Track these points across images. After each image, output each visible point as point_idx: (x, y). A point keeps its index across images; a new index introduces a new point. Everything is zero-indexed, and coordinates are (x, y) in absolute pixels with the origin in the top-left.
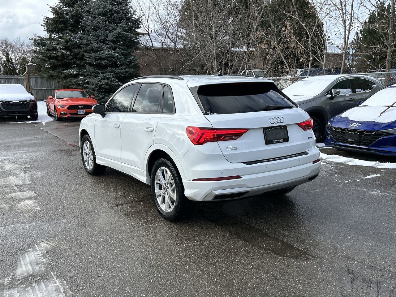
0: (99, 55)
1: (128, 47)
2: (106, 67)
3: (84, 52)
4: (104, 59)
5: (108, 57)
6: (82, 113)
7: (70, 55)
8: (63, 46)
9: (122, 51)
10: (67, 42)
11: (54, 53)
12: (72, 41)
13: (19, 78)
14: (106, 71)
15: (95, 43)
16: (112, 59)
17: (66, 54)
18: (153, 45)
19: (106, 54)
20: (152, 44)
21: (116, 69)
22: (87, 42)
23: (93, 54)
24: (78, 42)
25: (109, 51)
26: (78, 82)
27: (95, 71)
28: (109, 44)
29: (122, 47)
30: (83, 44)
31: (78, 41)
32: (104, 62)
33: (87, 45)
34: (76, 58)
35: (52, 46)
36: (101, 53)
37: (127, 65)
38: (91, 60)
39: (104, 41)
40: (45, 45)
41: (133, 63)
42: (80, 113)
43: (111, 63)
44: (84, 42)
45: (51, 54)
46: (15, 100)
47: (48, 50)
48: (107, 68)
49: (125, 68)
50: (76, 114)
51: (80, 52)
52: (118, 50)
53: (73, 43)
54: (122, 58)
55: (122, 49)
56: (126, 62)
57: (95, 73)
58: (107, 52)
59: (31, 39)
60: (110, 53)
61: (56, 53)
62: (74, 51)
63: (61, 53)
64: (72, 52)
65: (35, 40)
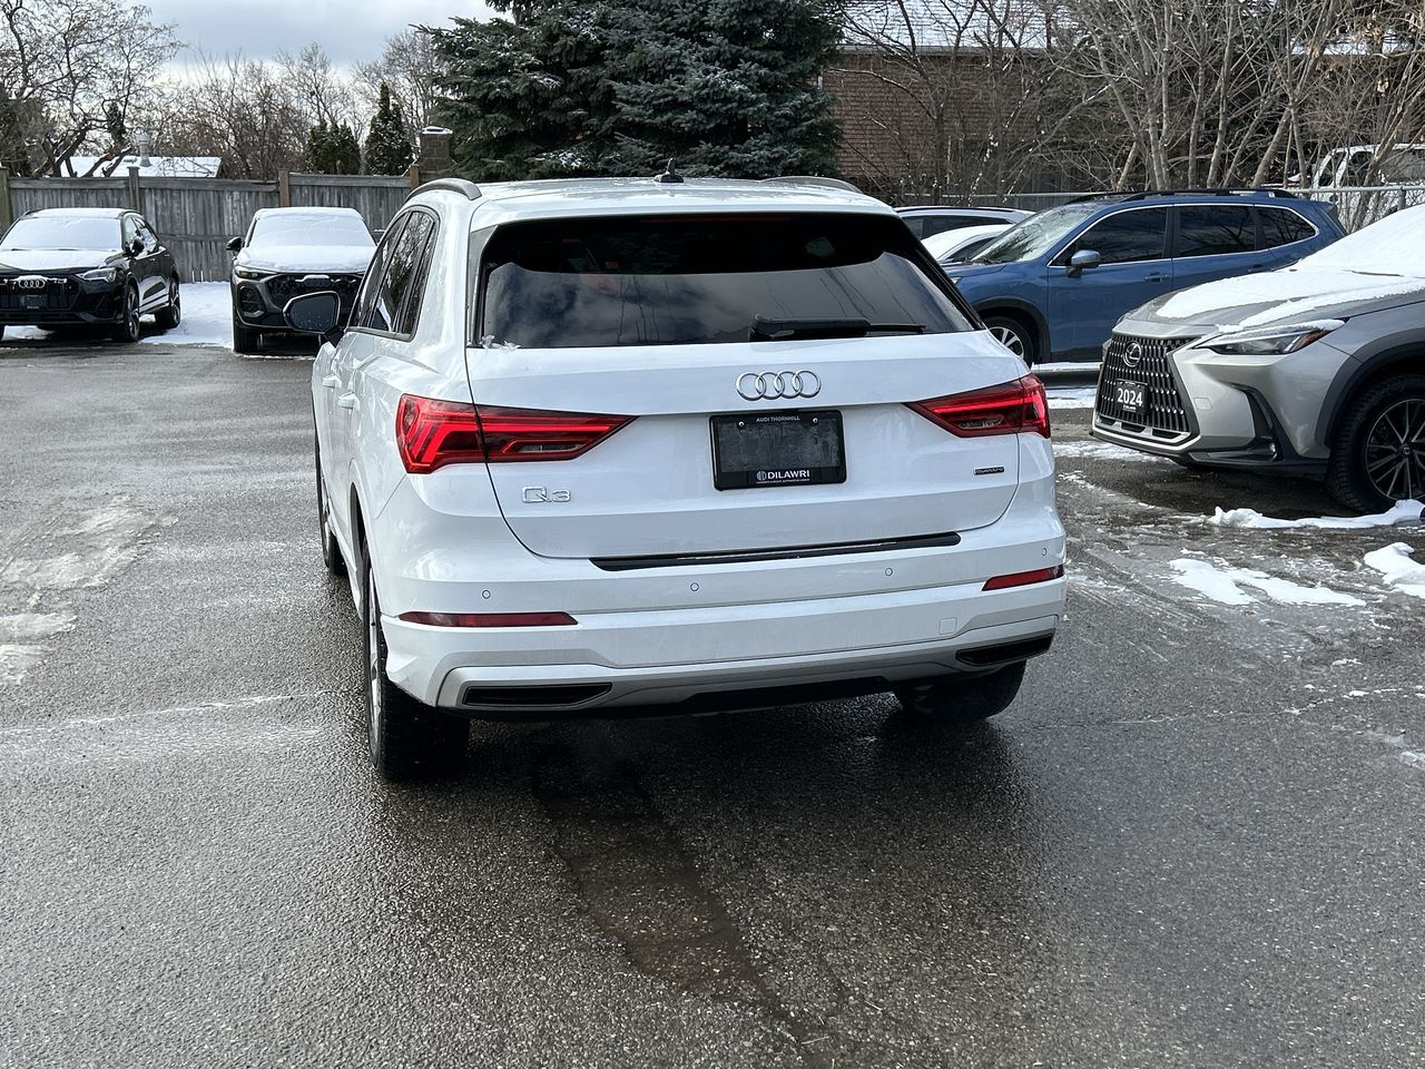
0: (669, 91)
1: (792, 51)
2: (692, 138)
3: (614, 78)
4: (685, 106)
5: (703, 100)
7: (561, 91)
8: (538, 57)
9: (763, 71)
10: (552, 37)
11: (501, 86)
12: (568, 33)
13: (388, 184)
14: (692, 156)
15: (657, 39)
16: (717, 105)
17: (545, 89)
18: (913, 42)
19: (696, 88)
20: (911, 34)
21: (732, 148)
22: (627, 35)
23: (645, 87)
24: (593, 37)
25: (707, 72)
27: (650, 156)
28: (711, 44)
29: (764, 56)
30: (611, 47)
31: (594, 32)
32: (685, 119)
33: (627, 47)
34: (585, 104)
35: (495, 55)
36: (674, 84)
37: (781, 130)
38: (636, 109)
39: (695, 32)
40: (473, 54)
41: (807, 119)
43: (712, 125)
44: (614, 36)
45: (491, 88)
46: (315, 269)
47: (480, 72)
48: (698, 145)
49: (771, 145)
51: (598, 78)
52: (744, 65)
53: (571, 41)
54: (759, 100)
55: (763, 64)
56: (777, 117)
57: (651, 167)
58: (700, 77)
59: (425, 30)
60: (708, 81)
61: (507, 86)
62: (575, 77)
63: (527, 84)
64: (568, 79)
65: (438, 33)
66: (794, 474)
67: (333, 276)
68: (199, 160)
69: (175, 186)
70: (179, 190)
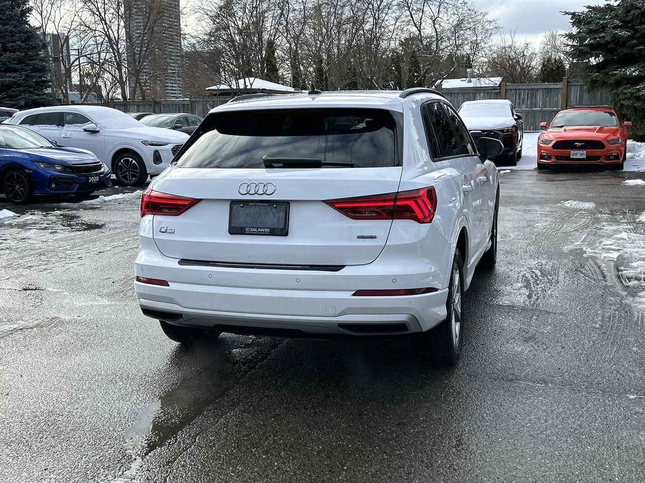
6: (578, 157)
7: (632, 37)
8: (621, 21)
11: (600, 38)
12: (637, 8)
13: (552, 87)
17: (622, 37)
26: (636, 93)
40: (589, 23)
42: (575, 157)
45: (595, 38)
46: (476, 128)
47: (590, 31)
50: (568, 158)
53: (637, 12)
59: (568, 13)
61: (603, 37)
62: (640, 30)
63: (612, 35)
64: (636, 31)
65: (574, 14)
66: (263, 230)
67: (483, 131)
68: (491, 79)
69: (456, 92)
70: (458, 93)
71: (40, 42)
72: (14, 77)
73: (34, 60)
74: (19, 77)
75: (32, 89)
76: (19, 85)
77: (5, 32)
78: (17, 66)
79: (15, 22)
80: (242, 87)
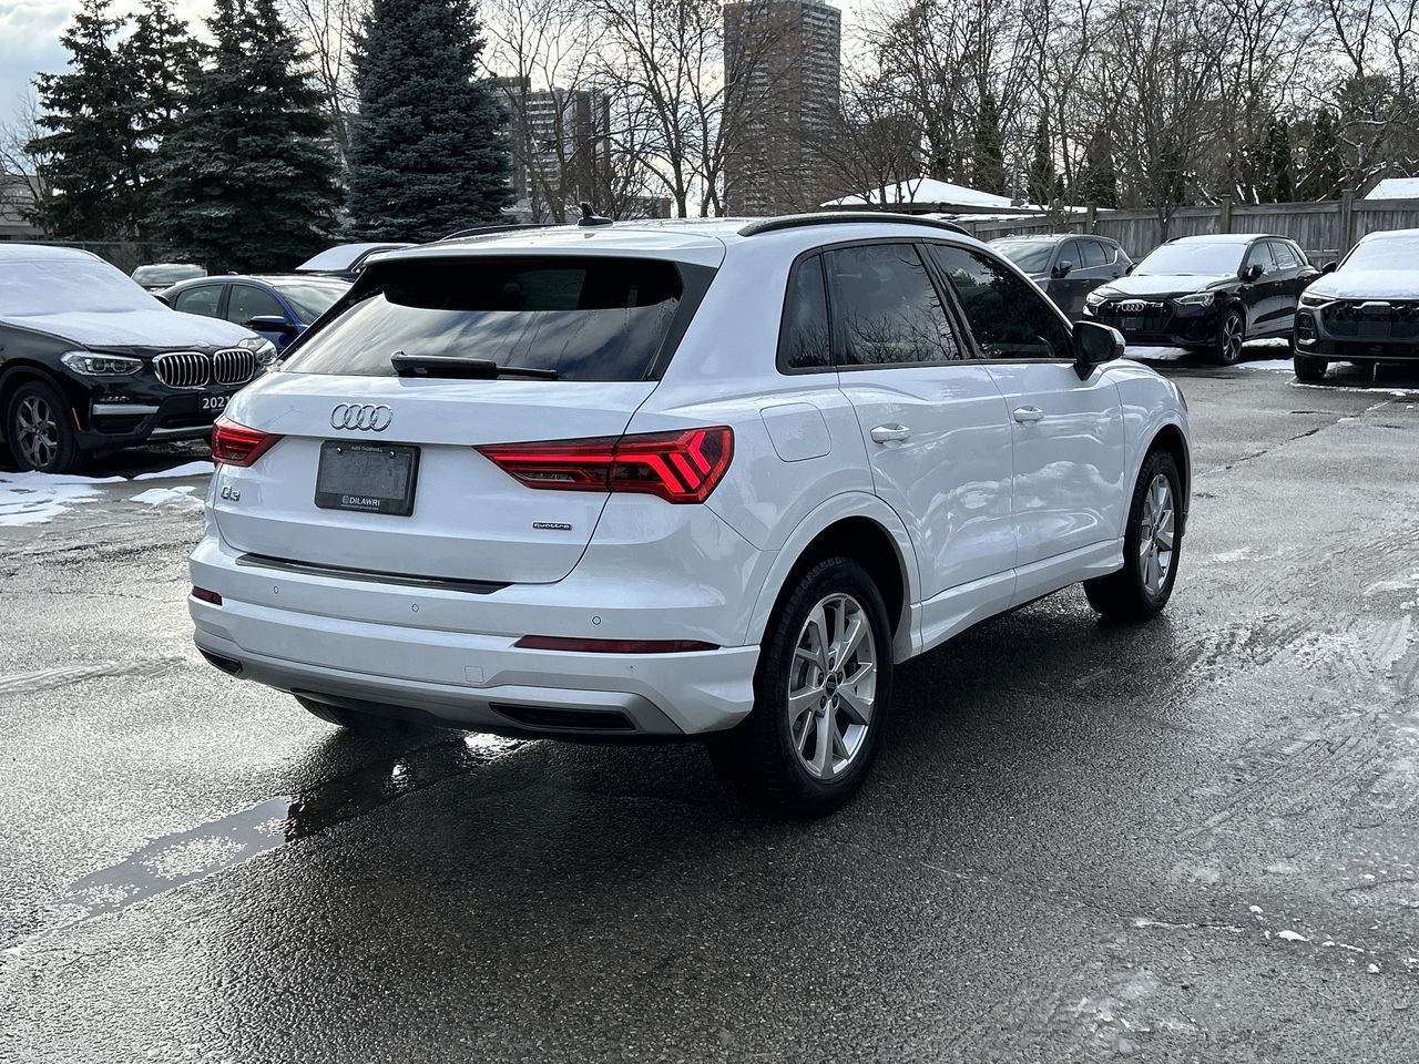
46: (1376, 295)
66: (369, 502)
67: (1395, 303)
69: (1389, 208)
71: (494, 111)
72: (441, 183)
73: (483, 147)
74: (450, 183)
75: (474, 208)
76: (454, 199)
77: (429, 91)
78: (448, 161)
79: (449, 71)
80: (890, 199)
